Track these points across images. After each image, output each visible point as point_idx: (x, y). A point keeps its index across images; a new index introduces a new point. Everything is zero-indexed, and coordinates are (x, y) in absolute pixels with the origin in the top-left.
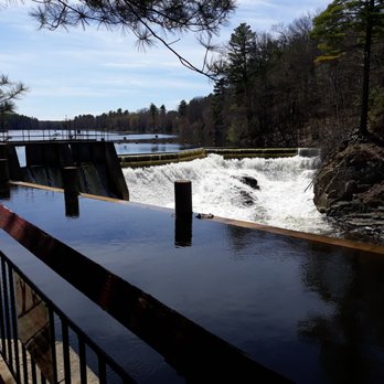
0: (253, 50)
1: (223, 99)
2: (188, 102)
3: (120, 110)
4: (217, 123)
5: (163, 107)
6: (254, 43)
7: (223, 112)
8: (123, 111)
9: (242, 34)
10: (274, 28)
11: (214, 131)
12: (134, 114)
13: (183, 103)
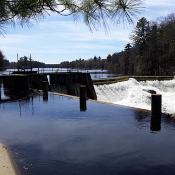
0: (148, 29)
1: (129, 53)
2: (112, 55)
3: (80, 59)
4: (126, 64)
5: (100, 57)
6: (148, 26)
7: (129, 59)
8: (82, 60)
9: (142, 22)
10: (158, 19)
11: (124, 68)
12: (86, 61)
13: (109, 55)
